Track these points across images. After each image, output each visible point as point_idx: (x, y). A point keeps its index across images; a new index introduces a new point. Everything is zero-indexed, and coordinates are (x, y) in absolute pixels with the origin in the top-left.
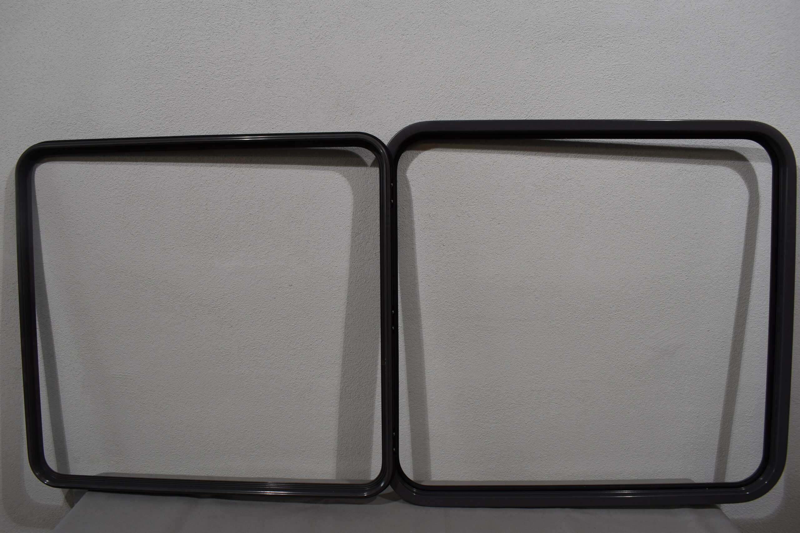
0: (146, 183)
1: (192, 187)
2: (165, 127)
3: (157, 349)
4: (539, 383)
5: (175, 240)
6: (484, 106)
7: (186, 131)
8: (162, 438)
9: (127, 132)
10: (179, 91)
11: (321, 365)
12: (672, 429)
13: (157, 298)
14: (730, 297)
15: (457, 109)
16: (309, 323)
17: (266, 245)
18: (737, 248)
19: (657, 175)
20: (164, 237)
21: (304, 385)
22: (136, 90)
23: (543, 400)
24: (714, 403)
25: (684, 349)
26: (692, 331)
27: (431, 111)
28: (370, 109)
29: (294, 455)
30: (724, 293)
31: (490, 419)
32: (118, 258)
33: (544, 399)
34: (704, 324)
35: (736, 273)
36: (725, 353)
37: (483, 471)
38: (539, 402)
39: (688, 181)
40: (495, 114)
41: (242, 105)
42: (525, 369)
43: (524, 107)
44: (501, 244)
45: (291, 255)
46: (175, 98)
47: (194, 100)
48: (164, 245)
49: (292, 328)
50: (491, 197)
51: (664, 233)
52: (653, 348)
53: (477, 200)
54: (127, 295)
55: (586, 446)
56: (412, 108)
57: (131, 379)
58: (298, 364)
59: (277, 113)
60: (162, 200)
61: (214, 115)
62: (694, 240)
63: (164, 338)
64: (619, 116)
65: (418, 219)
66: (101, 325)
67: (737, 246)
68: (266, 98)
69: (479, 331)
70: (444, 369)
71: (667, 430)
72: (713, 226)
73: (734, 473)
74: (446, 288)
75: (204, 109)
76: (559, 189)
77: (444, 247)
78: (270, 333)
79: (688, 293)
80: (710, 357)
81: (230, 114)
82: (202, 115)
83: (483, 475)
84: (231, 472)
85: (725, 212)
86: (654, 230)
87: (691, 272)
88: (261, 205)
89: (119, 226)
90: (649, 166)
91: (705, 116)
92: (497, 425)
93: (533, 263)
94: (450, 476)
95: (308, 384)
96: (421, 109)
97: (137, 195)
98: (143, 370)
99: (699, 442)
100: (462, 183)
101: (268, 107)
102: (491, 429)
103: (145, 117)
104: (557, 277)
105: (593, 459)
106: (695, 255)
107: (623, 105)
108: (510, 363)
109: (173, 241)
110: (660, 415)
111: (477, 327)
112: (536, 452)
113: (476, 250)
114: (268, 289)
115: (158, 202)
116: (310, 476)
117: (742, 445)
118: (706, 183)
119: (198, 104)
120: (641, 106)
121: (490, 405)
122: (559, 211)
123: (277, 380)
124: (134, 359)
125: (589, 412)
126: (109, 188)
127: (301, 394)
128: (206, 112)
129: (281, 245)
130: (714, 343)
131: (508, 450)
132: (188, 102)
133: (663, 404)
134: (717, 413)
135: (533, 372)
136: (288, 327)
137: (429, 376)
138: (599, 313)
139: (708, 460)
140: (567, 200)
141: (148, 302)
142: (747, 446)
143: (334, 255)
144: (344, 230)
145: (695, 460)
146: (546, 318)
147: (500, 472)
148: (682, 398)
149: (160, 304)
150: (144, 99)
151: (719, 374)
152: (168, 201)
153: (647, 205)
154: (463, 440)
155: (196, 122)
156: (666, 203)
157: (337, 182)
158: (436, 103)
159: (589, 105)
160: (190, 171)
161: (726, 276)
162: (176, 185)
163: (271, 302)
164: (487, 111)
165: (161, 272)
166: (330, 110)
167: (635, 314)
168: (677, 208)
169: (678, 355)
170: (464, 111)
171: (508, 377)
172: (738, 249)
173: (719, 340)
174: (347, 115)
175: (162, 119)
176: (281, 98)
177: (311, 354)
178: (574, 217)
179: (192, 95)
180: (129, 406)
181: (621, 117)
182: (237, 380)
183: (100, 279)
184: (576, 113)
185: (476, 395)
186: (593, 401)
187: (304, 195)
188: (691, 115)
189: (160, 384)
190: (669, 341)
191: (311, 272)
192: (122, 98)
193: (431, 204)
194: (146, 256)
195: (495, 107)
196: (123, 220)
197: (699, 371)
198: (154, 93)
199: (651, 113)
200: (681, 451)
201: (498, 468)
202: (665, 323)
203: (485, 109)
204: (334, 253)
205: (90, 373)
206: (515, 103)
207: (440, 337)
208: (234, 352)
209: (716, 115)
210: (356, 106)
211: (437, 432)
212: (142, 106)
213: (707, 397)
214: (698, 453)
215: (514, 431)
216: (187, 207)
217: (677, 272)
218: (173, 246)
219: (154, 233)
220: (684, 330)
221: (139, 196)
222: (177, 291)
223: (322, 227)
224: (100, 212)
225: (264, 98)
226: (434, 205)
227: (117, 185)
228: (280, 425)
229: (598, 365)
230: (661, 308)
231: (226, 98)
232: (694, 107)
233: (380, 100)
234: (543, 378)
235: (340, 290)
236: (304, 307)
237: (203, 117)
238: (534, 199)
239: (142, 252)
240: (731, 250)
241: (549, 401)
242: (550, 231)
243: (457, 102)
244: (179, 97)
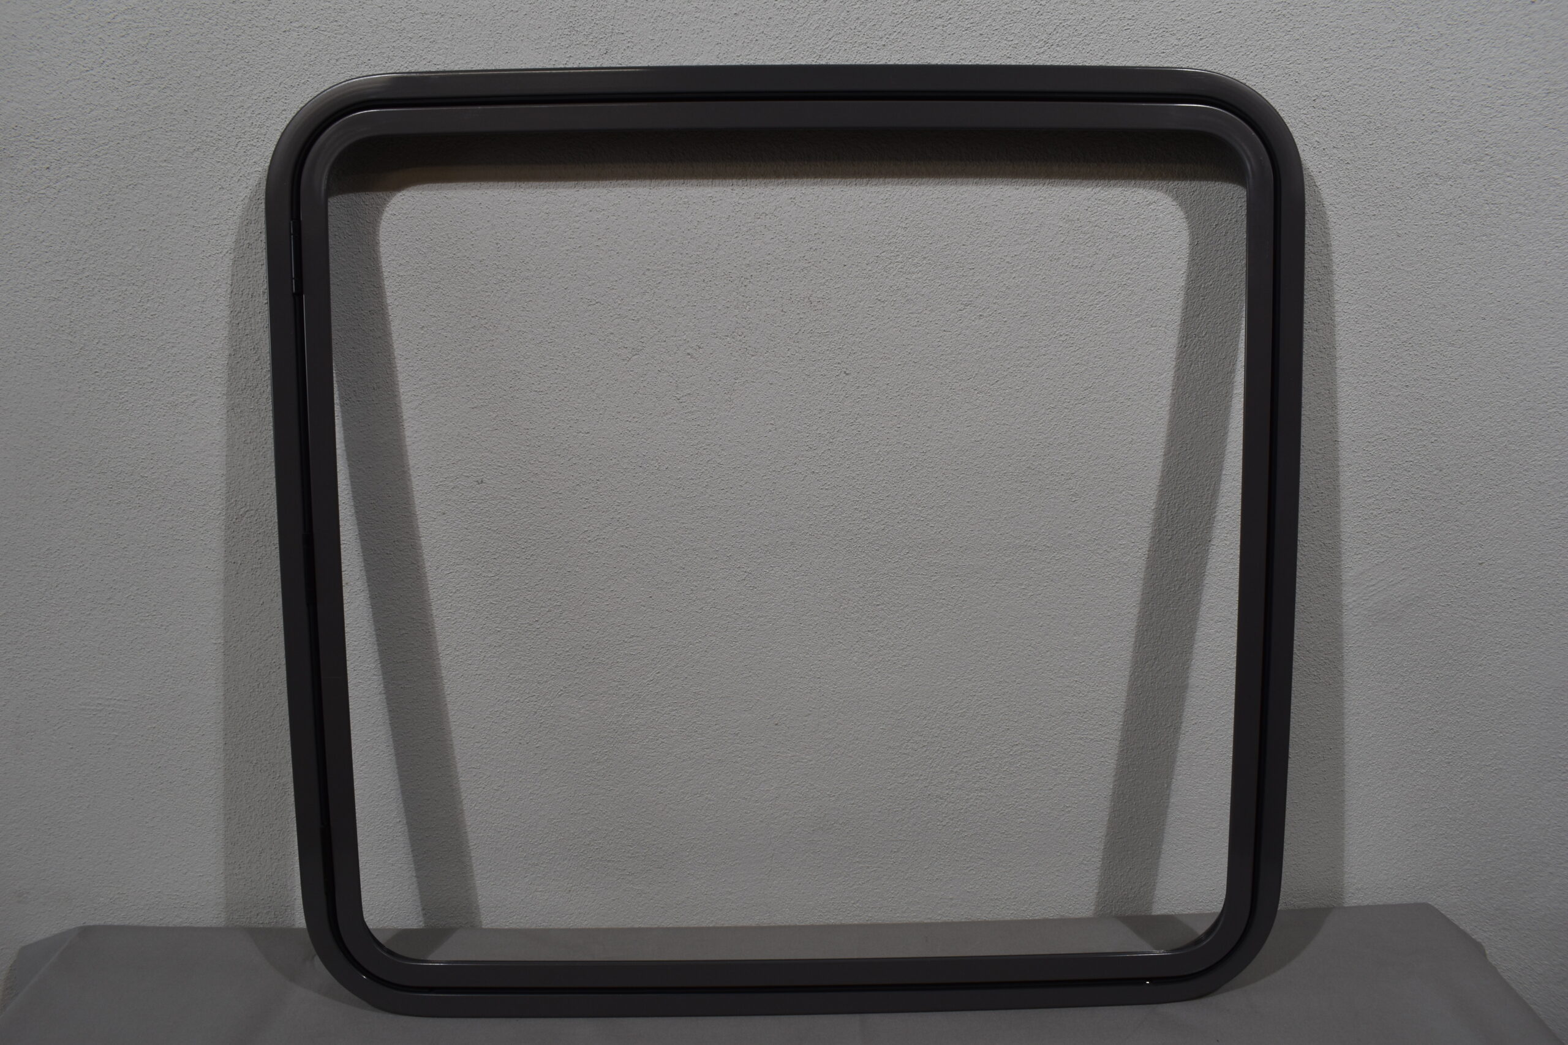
0: (117, 247)
1: (226, 250)
2: (149, 103)
3: (178, 642)
4: (1081, 695)
5: (197, 382)
6: (939, 22)
7: (203, 112)
8: (209, 845)
9: (60, 121)
10: (177, 11)
11: (563, 667)
12: (1390, 792)
13: (166, 523)
14: (1534, 483)
15: (870, 29)
16: (528, 570)
17: (416, 386)
18: (1555, 365)
19: (1365, 187)
20: (170, 375)
21: (526, 716)
22: (74, 15)
23: (1091, 734)
24: (1487, 731)
25: (1421, 609)
26: (1442, 564)
27: (806, 37)
28: (651, 37)
29: (513, 875)
30: (1521, 472)
31: (967, 780)
32: (68, 431)
33: (1091, 732)
34: (1471, 548)
35: (1551, 424)
36: (1517, 615)
37: (951, 899)
38: (1081, 739)
39: (1441, 201)
40: (965, 40)
41: (333, 39)
42: (1048, 664)
43: (1038, 20)
44: (987, 366)
45: (475, 409)
46: (167, 29)
47: (215, 33)
48: (172, 395)
49: (490, 582)
50: (960, 252)
51: (1380, 331)
52: (1351, 606)
53: (925, 258)
54: (95, 517)
55: (1190, 836)
56: (757, 32)
57: (125, 713)
58: (508, 668)
59: (421, 56)
60: (159, 285)
61: (267, 68)
62: (1453, 348)
63: (191, 615)
64: (1275, 40)
65: (782, 311)
66: (43, 590)
67: (1554, 360)
68: (392, 18)
69: (935, 578)
70: (856, 668)
71: (1379, 795)
72: (1500, 312)
73: (1528, 885)
74: (854, 478)
75: (242, 55)
76: (1126, 226)
77: (847, 378)
78: (439, 597)
79: (1435, 475)
80: (1482, 626)
81: (305, 64)
82: (237, 69)
83: (951, 906)
84: (372, 915)
85: (1528, 279)
86: (1358, 325)
87: (1444, 425)
88: (396, 289)
89: (62, 354)
90: (1349, 167)
91: (1488, 38)
92: (983, 794)
93: (1066, 410)
94: (876, 912)
95: (536, 712)
96: (779, 32)
97: (97, 277)
98: (151, 692)
99: (1451, 819)
100: (887, 218)
101: (398, 42)
102: (969, 804)
103: (100, 83)
104: (1124, 443)
105: (1205, 865)
106: (1454, 384)
107: (1284, 12)
108: (1011, 650)
109: (192, 386)
110: (1363, 762)
111: (931, 568)
112: (1074, 853)
113: (925, 382)
114: (426, 493)
115: (151, 290)
116: (552, 919)
117: (1547, 823)
118: (1486, 205)
119: (227, 42)
120: (1331, 15)
121: (965, 750)
122: (1129, 281)
123: (462, 705)
124: (126, 667)
125: (1197, 760)
126: (29, 263)
127: (519, 735)
128: (246, 60)
129: (451, 385)
130: (1492, 592)
131: (1008, 850)
132: (202, 37)
133: (1371, 735)
134: (1495, 752)
135: (1067, 671)
136: (479, 581)
137: (820, 687)
138: (1224, 528)
139: (1469, 859)
140: (1147, 253)
141: (146, 534)
142: (1559, 826)
143: (581, 405)
144: (602, 343)
145: (1440, 859)
146: (1096, 542)
147: (991, 899)
148: (1414, 722)
149: (176, 537)
150: (94, 36)
151: (1502, 664)
152: (172, 288)
153: (1343, 262)
154: (904, 830)
155: (224, 89)
156: (1388, 257)
157: (577, 225)
158: (816, 17)
159: (1203, 13)
160: (219, 212)
161: (1526, 434)
162: (188, 247)
163: (434, 523)
164: (945, 35)
165: (171, 459)
166: (553, 44)
167: (1308, 528)
168: (1413, 268)
169: (1410, 621)
170: (887, 36)
171: (1006, 684)
172: (1558, 367)
173: (1504, 585)
174: (597, 54)
175: (141, 85)
176: (429, 16)
177: (538, 643)
178: (1164, 297)
179: (211, 21)
180: (127, 775)
181: (1280, 43)
182: (368, 708)
183: (30, 482)
184: (1167, 34)
185: (934, 726)
186: (1207, 733)
187: (499, 259)
188: (1452, 35)
189: (192, 722)
190: (1389, 589)
191: (528, 448)
192: (41, 38)
193: (812, 272)
194: (130, 423)
195: (966, 22)
196: (70, 338)
197: (1456, 658)
198: (118, 19)
199: (1353, 32)
200: (1408, 840)
201: (987, 890)
202: (1380, 547)
203: (941, 28)
204: (579, 401)
205: (30, 701)
206: (1016, 11)
207: (843, 595)
208: (356, 643)
209: (1512, 37)
210: (617, 31)
211: (843, 814)
212: (91, 55)
213: (1472, 717)
214: (1448, 845)
215: (1023, 807)
216: (217, 300)
217: (1411, 427)
218: (193, 398)
219: (146, 368)
220: (1424, 562)
221: (102, 279)
222: (210, 504)
223: (548, 339)
224: (15, 323)
225: (388, 18)
226: (821, 275)
227: (47, 254)
228: (476, 808)
229: (1219, 649)
230: (1371, 511)
231: (294, 24)
232: (1460, 16)
233: (677, 14)
234: (1090, 684)
235: (600, 490)
236: (515, 532)
237: (240, 75)
238: (1067, 254)
239: (123, 413)
240: (1540, 370)
241: (1106, 736)
242: (1107, 331)
243: (870, 13)
244: (178, 27)
